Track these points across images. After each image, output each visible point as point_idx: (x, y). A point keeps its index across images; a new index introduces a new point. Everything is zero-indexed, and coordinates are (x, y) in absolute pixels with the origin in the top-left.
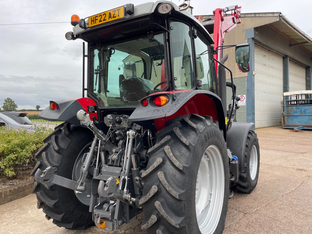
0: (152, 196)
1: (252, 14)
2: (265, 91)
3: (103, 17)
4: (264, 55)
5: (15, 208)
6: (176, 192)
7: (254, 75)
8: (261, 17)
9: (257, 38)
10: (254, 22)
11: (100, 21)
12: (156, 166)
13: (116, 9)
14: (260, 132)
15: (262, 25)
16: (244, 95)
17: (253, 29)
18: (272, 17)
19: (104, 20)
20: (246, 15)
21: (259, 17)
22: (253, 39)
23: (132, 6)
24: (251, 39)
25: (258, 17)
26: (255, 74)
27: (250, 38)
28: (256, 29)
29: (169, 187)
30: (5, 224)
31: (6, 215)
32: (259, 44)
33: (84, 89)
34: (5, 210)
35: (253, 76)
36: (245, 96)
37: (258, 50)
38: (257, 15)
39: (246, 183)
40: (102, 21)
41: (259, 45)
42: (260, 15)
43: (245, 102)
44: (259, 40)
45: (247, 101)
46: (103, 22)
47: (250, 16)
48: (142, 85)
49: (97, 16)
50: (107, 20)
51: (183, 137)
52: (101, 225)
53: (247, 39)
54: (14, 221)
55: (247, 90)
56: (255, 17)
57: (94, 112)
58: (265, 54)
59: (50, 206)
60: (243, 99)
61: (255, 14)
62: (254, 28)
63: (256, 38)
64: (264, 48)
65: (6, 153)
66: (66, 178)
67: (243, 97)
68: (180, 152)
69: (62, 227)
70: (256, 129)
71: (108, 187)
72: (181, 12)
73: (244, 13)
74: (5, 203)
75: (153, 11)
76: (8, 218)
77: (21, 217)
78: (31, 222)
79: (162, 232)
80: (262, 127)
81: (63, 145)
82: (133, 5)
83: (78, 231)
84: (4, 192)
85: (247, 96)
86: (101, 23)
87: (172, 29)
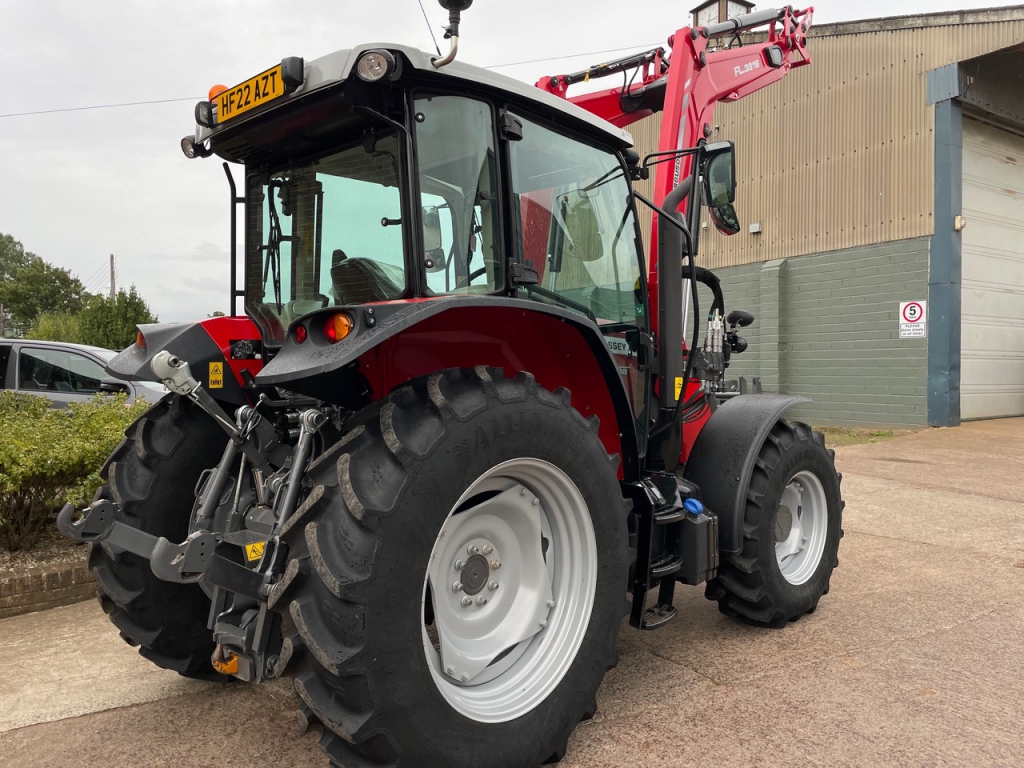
0: (287, 585)
1: (952, 14)
2: (1012, 288)
3: (245, 93)
4: (1008, 158)
5: (97, 614)
6: (334, 579)
7: (958, 232)
8: (983, 23)
9: (971, 99)
10: (958, 45)
11: (239, 106)
12: (307, 508)
13: (269, 73)
14: (978, 432)
15: (986, 52)
16: (922, 299)
17: (956, 66)
18: (998, 22)
19: (247, 103)
20: (932, 21)
21: (978, 24)
22: (955, 101)
23: (298, 63)
24: (950, 101)
25: (973, 24)
26: (962, 227)
27: (943, 99)
28: (966, 67)
29: (322, 565)
30: (52, 650)
31: (65, 629)
32: (985, 120)
33: (234, 293)
34: (69, 618)
35: (954, 234)
36: (923, 304)
37: (981, 139)
38: (970, 19)
39: (757, 593)
40: (241, 106)
41: (984, 123)
42: (982, 18)
43: (922, 326)
44: (982, 106)
45: (930, 324)
46: (245, 109)
47: (942, 21)
48: (373, 279)
49: (233, 93)
50: (254, 104)
51: (392, 430)
52: (224, 665)
53: (934, 105)
54: (76, 646)
55: (930, 284)
56: (963, 25)
57: (252, 357)
58: (1012, 152)
59: (122, 606)
60: (917, 315)
61: (962, 13)
62: (959, 63)
63: (968, 100)
64: (1007, 131)
65: (90, 467)
66: (145, 534)
67: (917, 309)
68: (374, 472)
69: (169, 672)
70: (963, 421)
71: (183, 557)
72: (439, 71)
73: (924, 12)
74: (77, 601)
75: (346, 76)
76: (66, 638)
77: (98, 638)
78: (115, 652)
79: (304, 684)
80: (993, 415)
81: (162, 446)
82: (302, 60)
83: (219, 684)
84: (77, 570)
85: (930, 305)
86: (241, 111)
87: (421, 121)
